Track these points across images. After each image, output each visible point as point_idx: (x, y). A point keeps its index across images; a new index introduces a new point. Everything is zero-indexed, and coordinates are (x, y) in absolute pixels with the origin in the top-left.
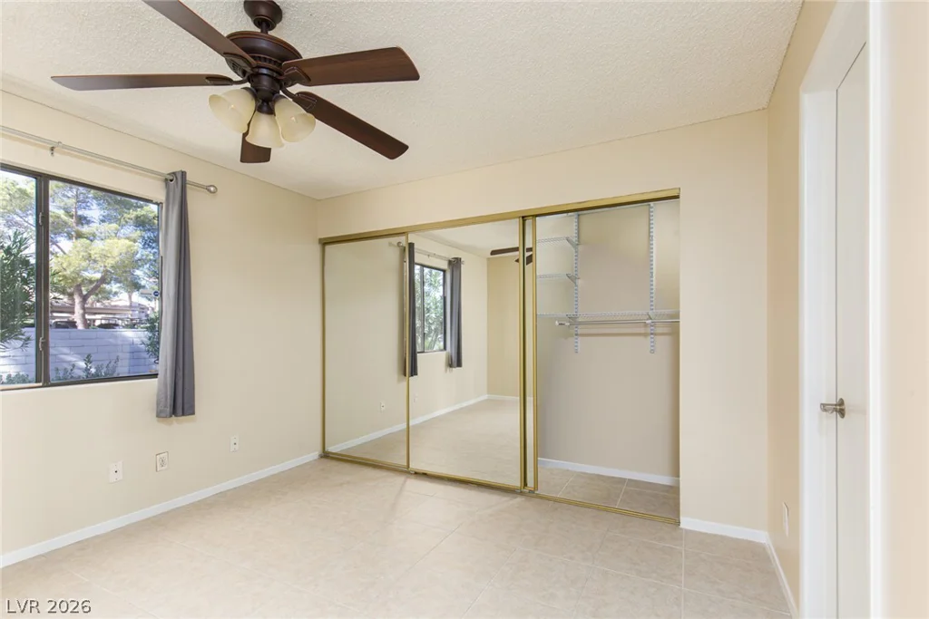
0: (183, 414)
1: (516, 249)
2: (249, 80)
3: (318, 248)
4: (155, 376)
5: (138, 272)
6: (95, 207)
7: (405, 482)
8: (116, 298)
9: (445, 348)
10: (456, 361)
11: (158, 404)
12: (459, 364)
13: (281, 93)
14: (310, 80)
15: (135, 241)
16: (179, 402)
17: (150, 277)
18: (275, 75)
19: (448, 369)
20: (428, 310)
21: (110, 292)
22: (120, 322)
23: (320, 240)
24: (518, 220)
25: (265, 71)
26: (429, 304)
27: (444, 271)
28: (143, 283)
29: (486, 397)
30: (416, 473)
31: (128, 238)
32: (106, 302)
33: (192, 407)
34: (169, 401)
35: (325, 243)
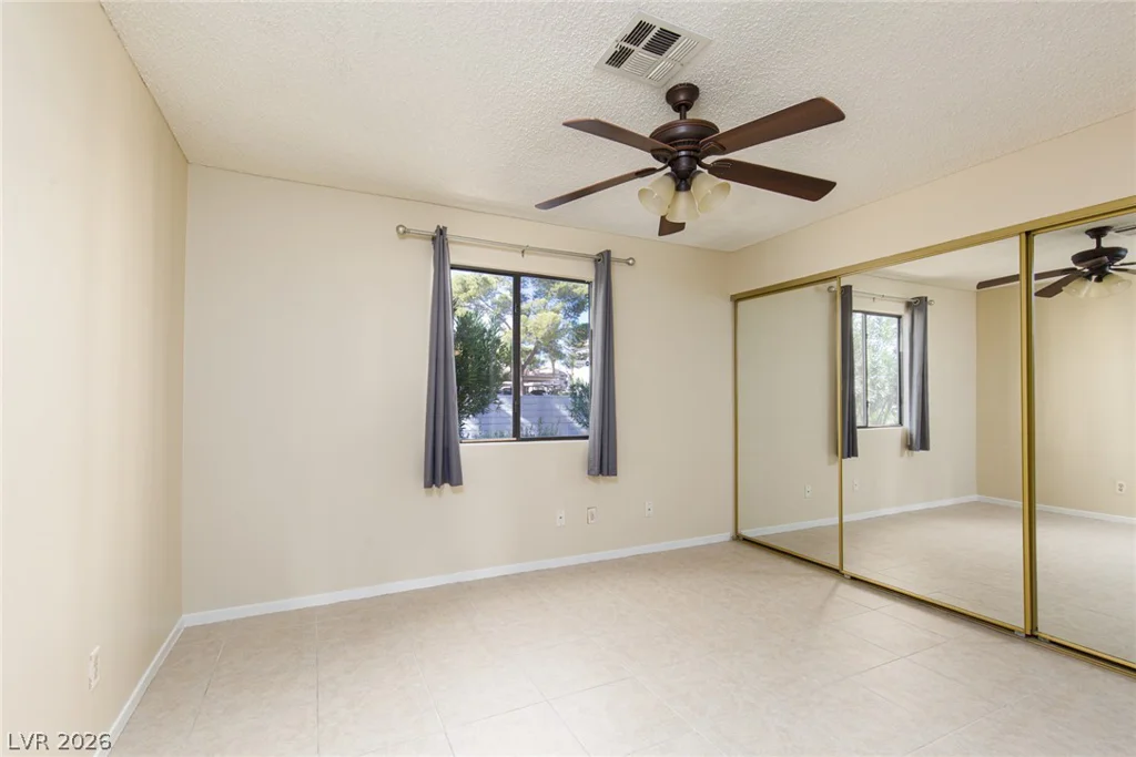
0: (608, 475)
1: (1015, 278)
2: (670, 164)
3: (729, 305)
4: (586, 438)
5: (561, 342)
6: (530, 285)
7: (836, 585)
8: (542, 367)
9: (901, 423)
10: (919, 440)
11: (589, 462)
12: (924, 445)
13: (698, 168)
14: (725, 149)
15: (558, 312)
16: (604, 463)
17: (569, 345)
18: (692, 153)
19: (906, 451)
20: (875, 370)
21: (539, 361)
22: (546, 389)
23: (732, 297)
24: (1018, 238)
25: (683, 153)
26: (874, 363)
27: (899, 317)
28: (564, 351)
29: (974, 497)
30: (853, 578)
31: (553, 310)
32: (536, 370)
33: (616, 469)
34: (597, 459)
35: (736, 299)
